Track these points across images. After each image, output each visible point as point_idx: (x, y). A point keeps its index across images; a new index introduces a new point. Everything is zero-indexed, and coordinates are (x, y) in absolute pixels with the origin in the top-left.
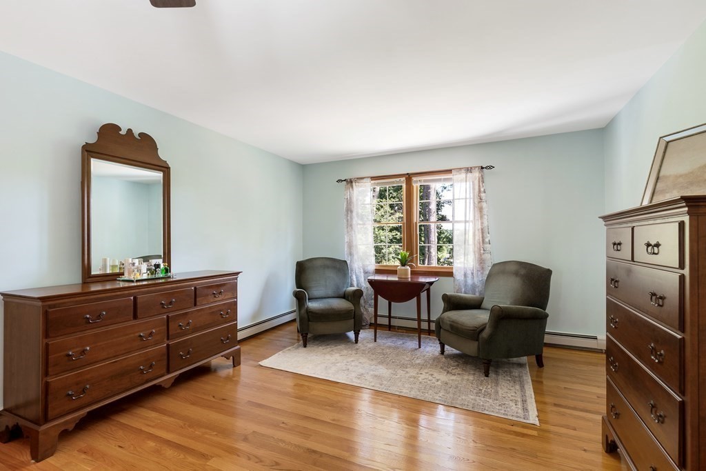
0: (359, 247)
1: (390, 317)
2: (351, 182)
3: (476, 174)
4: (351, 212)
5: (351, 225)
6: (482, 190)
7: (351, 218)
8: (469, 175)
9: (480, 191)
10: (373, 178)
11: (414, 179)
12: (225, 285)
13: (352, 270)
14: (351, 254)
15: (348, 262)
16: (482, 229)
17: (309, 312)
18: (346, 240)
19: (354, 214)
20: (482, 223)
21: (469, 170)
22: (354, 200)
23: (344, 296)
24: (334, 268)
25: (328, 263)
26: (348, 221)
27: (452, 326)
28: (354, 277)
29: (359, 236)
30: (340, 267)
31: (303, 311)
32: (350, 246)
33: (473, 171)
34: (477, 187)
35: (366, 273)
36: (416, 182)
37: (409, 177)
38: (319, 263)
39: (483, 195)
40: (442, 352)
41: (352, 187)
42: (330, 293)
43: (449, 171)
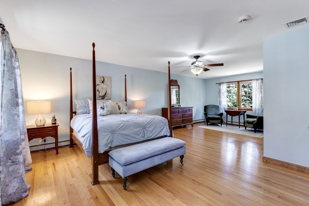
0: (223, 102)
1: (232, 122)
2: (220, 84)
3: (260, 81)
4: (220, 92)
5: (220, 96)
6: (262, 85)
7: (220, 94)
8: (257, 81)
9: (261, 86)
10: (227, 83)
11: (240, 82)
12: (190, 109)
13: (220, 108)
14: (220, 104)
15: (219, 106)
16: (261, 97)
17: (208, 117)
18: (219, 100)
19: (221, 93)
20: (261, 95)
21: (257, 80)
22: (221, 89)
23: (218, 115)
24: (215, 107)
25: (214, 106)
26: (219, 95)
27: (247, 121)
28: (221, 110)
29: (222, 99)
30: (217, 107)
31: (207, 117)
32: (220, 102)
33: (259, 80)
34: (260, 85)
35: (224, 109)
36: (241, 83)
37: (238, 82)
38: (211, 106)
39: (262, 87)
40: (246, 129)
41: (220, 85)
42: (214, 114)
43: (251, 80)
